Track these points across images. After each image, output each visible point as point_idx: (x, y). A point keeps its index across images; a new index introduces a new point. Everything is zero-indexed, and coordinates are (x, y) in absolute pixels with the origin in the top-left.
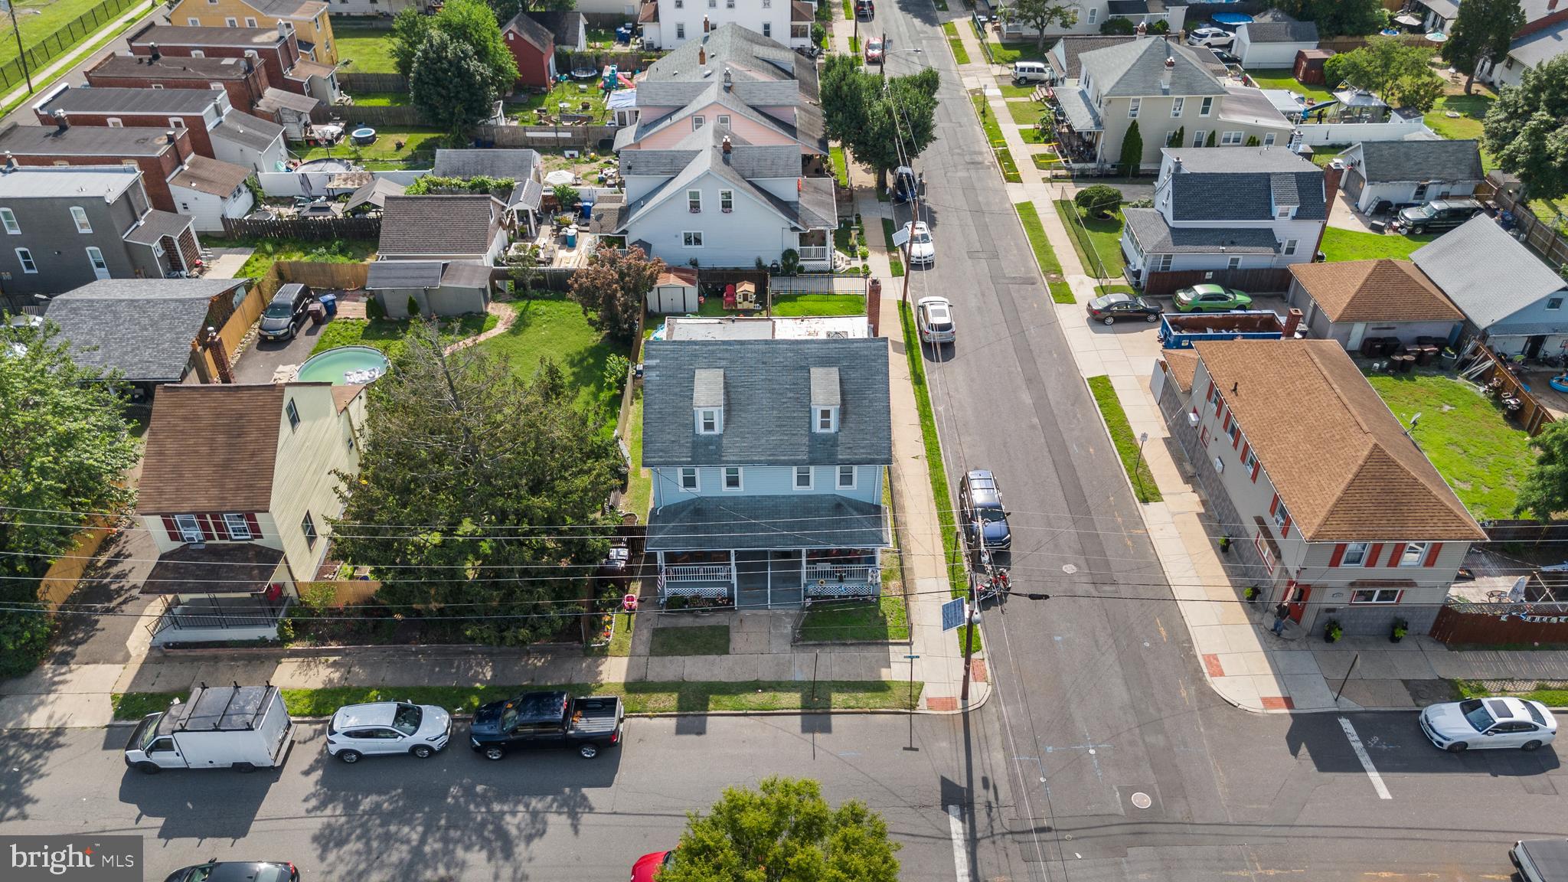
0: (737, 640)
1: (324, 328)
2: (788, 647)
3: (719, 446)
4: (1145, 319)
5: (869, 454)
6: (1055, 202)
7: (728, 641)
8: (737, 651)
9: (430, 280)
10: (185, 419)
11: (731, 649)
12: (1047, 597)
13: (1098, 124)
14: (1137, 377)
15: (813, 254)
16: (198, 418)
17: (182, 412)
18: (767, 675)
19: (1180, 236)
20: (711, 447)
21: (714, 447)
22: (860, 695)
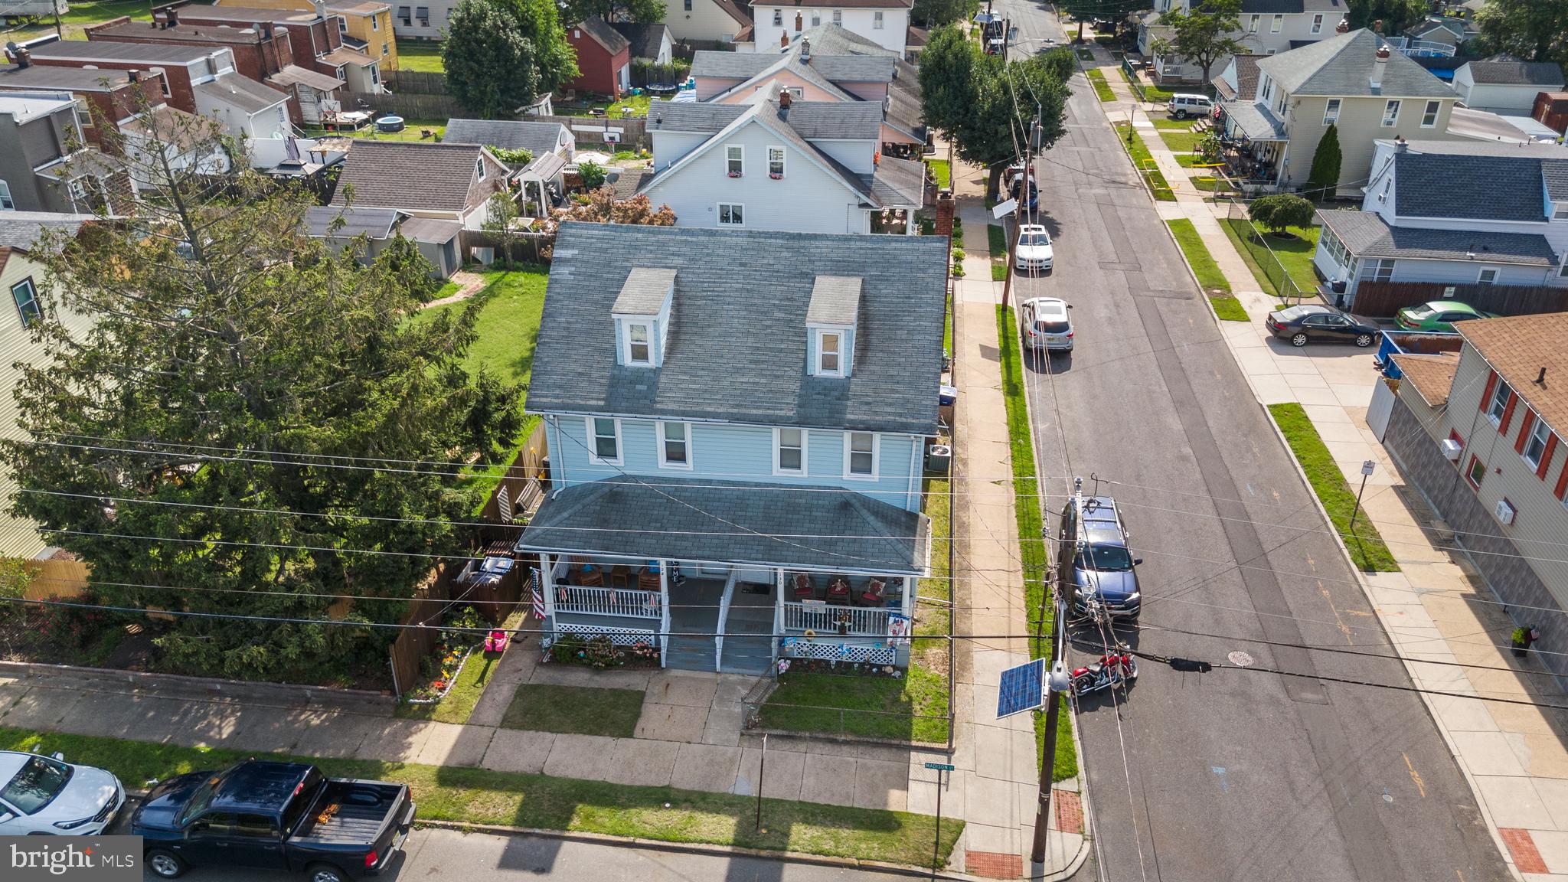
0: (652, 717)
2: (736, 737)
3: (653, 386)
4: (1354, 343)
5: (900, 415)
6: (1220, 221)
7: (637, 716)
8: (647, 734)
9: (377, 229)
11: (637, 732)
13: (1281, 131)
14: (1344, 407)
18: (685, 779)
19: (1403, 237)
20: (639, 387)
21: (643, 388)
22: (847, 833)
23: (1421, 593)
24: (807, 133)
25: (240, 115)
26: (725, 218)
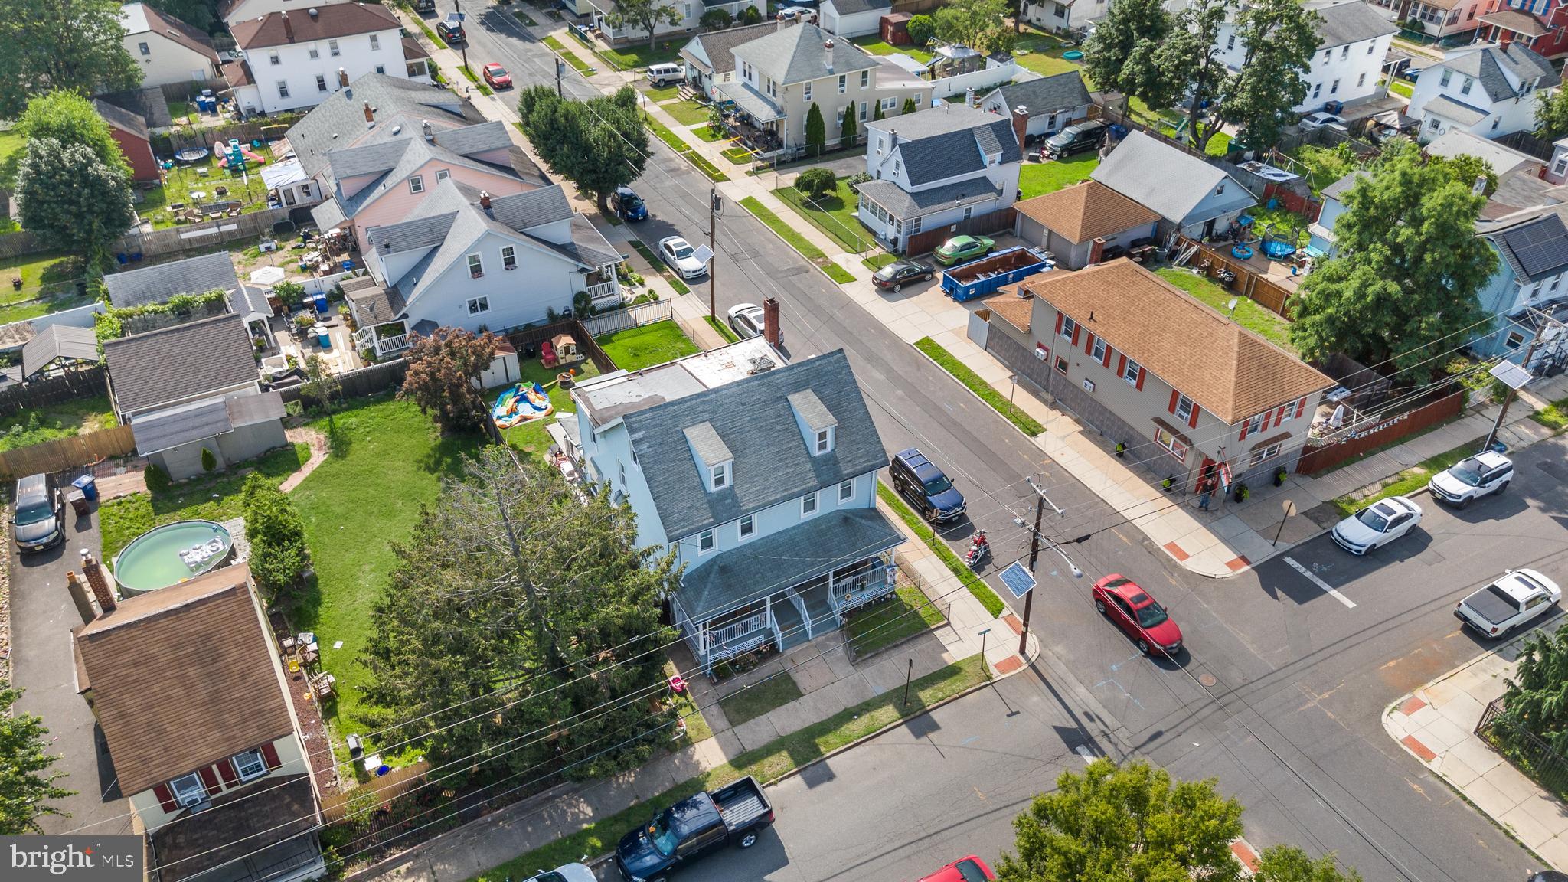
0: (802, 679)
2: (851, 668)
3: (734, 497)
4: (922, 280)
5: (868, 461)
6: (771, 192)
8: (809, 690)
9: (219, 424)
10: (135, 664)
11: (803, 691)
12: (1088, 537)
13: (780, 112)
14: (952, 331)
15: (600, 292)
16: (152, 658)
17: (126, 658)
18: (851, 701)
19: (922, 199)
20: (727, 502)
21: (729, 501)
22: (942, 685)
23: (1063, 438)
24: (518, 225)
26: (473, 308)
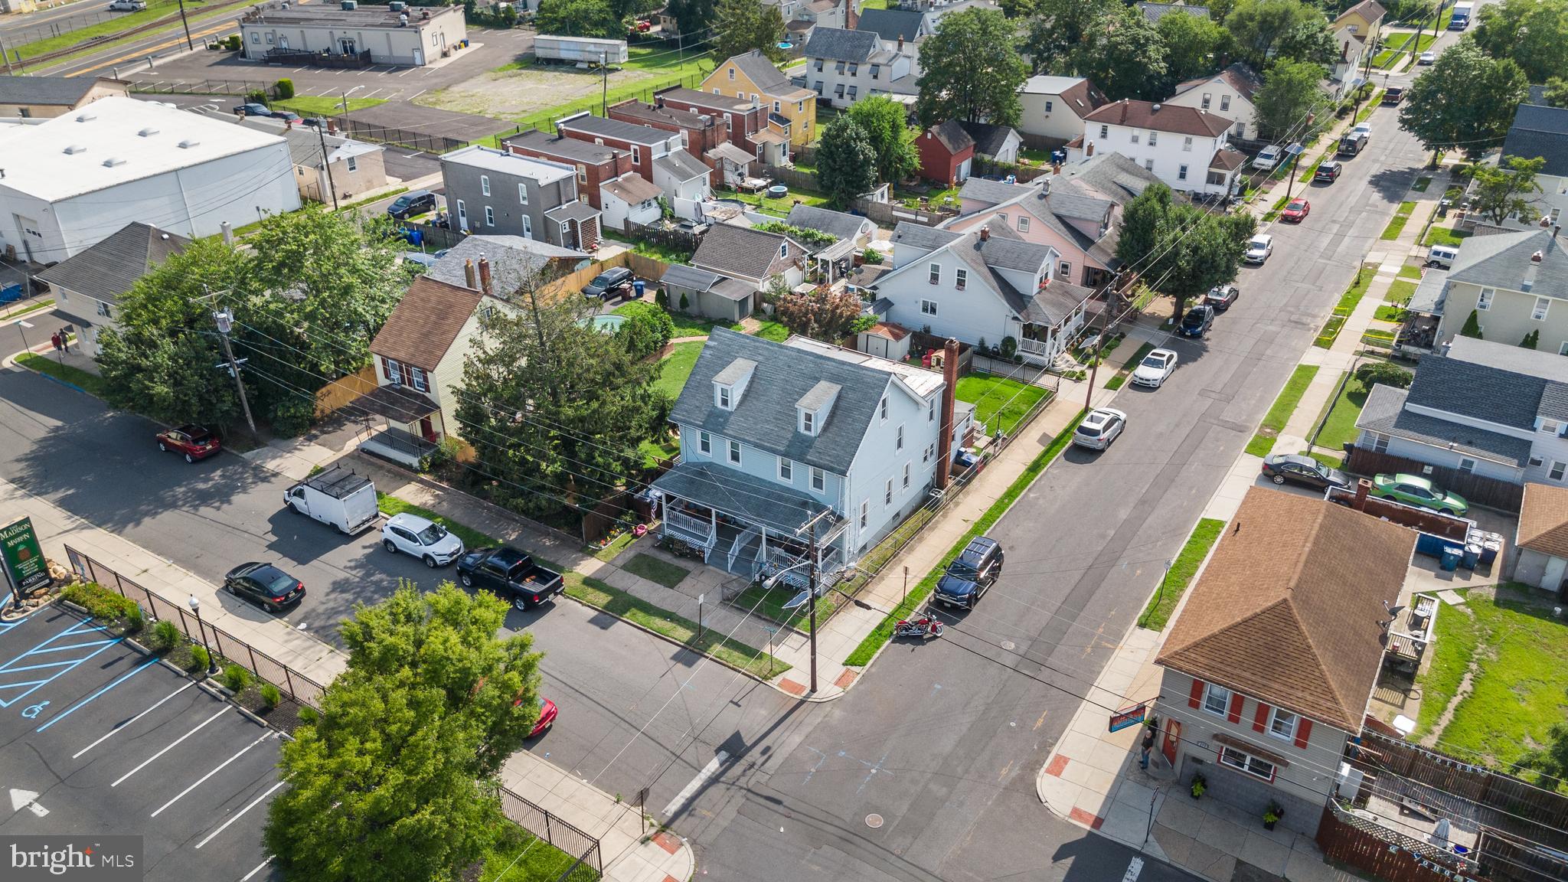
0: (687, 584)
1: (626, 303)
2: (717, 602)
3: (726, 420)
5: (832, 462)
6: (1344, 373)
7: (680, 581)
8: (680, 589)
9: (706, 287)
11: (677, 587)
12: (869, 608)
13: (1439, 308)
15: (1034, 347)
16: (429, 301)
18: (683, 612)
19: (1409, 420)
21: (721, 420)
22: (736, 654)
24: (991, 260)
25: (675, 181)
26: (925, 310)
